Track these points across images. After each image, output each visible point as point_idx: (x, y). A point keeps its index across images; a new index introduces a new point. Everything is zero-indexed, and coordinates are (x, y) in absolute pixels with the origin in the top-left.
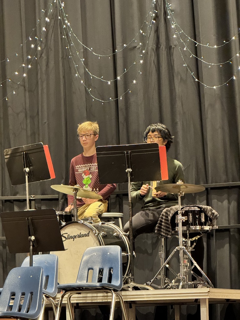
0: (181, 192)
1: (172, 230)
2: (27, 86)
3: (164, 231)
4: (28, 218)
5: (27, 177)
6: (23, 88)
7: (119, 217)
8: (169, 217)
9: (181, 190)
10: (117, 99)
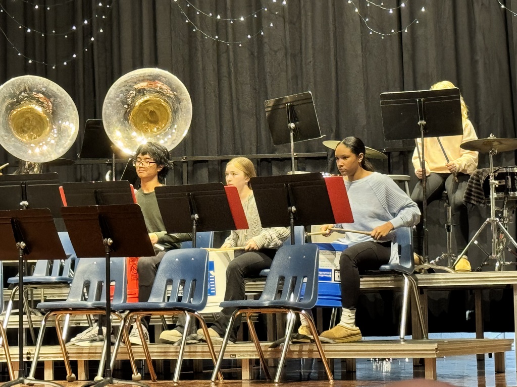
0: (493, 149)
1: (486, 197)
2: (287, 16)
3: (475, 198)
4: (287, 185)
5: (292, 134)
6: (281, 19)
7: (406, 181)
8: (481, 181)
9: (493, 146)
10: (401, 32)
